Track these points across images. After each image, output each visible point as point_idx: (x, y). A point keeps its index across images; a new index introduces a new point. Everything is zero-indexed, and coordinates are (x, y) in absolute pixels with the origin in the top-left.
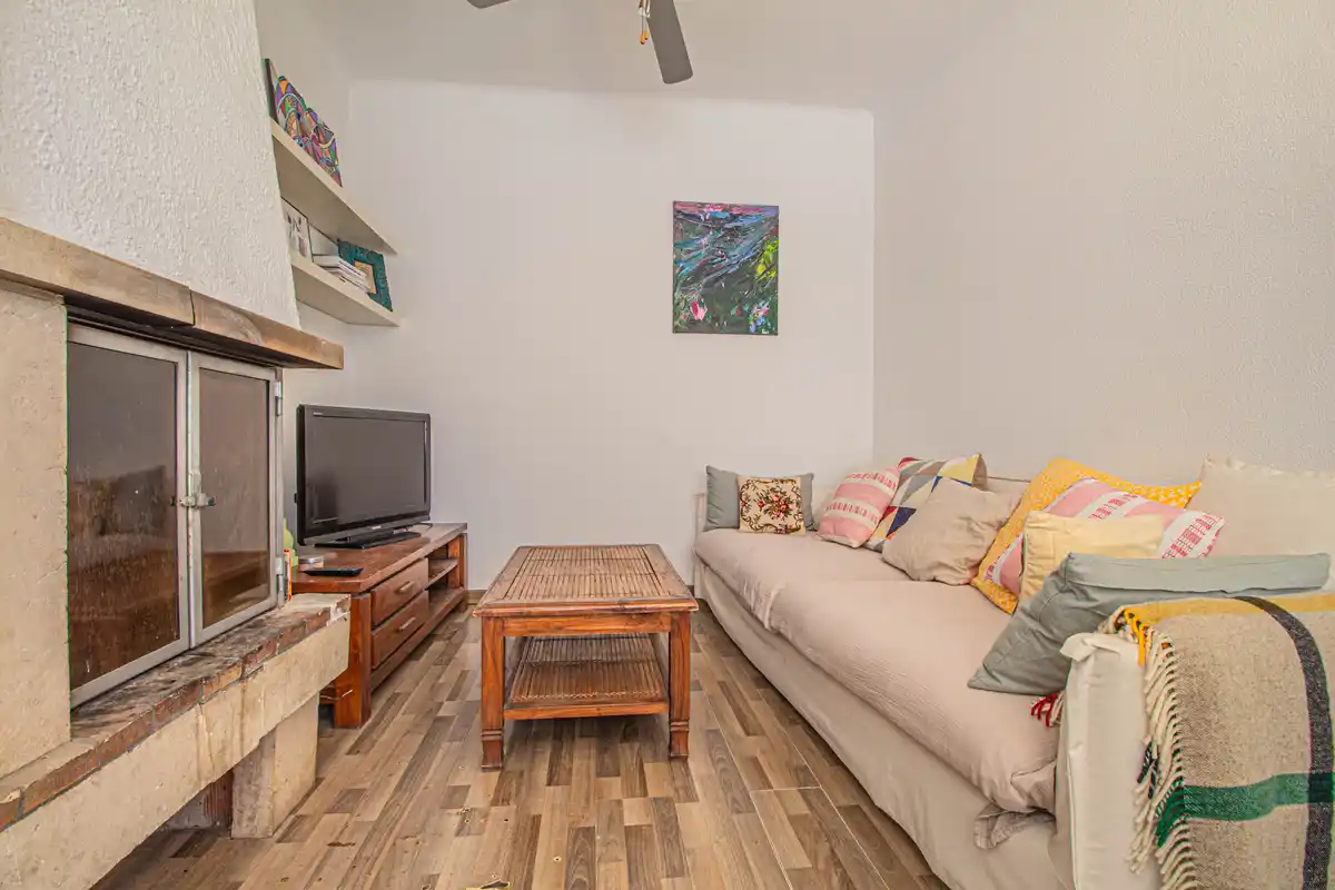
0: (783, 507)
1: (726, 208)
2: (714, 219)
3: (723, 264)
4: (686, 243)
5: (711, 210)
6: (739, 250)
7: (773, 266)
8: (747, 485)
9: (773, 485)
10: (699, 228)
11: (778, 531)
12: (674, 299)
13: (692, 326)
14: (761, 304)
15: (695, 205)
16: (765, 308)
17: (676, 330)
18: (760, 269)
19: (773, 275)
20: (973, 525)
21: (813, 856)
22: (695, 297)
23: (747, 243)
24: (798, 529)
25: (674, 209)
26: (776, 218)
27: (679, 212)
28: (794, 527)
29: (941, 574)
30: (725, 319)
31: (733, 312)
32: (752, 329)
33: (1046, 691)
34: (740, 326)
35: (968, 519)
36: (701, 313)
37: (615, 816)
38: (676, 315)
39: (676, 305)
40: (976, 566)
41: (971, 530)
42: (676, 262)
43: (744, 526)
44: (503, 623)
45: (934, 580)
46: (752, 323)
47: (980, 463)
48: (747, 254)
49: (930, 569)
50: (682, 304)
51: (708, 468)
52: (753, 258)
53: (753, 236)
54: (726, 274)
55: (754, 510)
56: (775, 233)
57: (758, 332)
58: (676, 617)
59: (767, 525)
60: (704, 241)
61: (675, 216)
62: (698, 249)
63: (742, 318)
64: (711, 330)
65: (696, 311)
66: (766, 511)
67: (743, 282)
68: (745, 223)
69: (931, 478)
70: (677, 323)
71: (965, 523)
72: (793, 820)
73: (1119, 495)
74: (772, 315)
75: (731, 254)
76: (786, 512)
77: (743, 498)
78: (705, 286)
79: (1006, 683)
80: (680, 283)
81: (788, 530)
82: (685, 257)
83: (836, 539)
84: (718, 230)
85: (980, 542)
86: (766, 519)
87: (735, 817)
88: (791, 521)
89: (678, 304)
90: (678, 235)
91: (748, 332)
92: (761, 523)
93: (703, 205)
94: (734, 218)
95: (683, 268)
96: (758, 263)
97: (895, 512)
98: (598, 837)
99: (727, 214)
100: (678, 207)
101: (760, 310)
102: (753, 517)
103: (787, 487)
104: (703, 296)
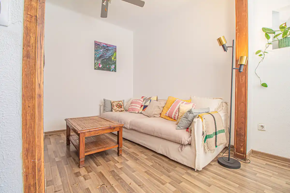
0: (120, 106)
1: (106, 44)
2: (103, 46)
3: (105, 56)
4: (97, 50)
5: (103, 44)
6: (109, 54)
7: (115, 58)
8: (113, 102)
9: (118, 102)
10: (100, 48)
11: (120, 111)
12: (95, 62)
13: (99, 69)
14: (113, 65)
15: (99, 42)
16: (114, 66)
17: (95, 69)
18: (113, 58)
19: (115, 60)
20: (160, 107)
21: (152, 163)
22: (99, 62)
23: (110, 52)
24: (123, 111)
25: (95, 42)
26: (116, 48)
27: (96, 43)
28: (123, 110)
29: (156, 116)
30: (106, 68)
31: (108, 66)
32: (111, 70)
33: (187, 128)
34: (109, 69)
35: (159, 106)
36: (101, 66)
37: (116, 167)
38: (95, 66)
39: (95, 64)
40: (161, 114)
41: (159, 108)
42: (95, 54)
43: (113, 111)
44: (85, 134)
45: (154, 117)
46: (111, 69)
47: (157, 97)
48: (110, 55)
49: (153, 115)
50: (97, 63)
51: (104, 99)
52: (112, 56)
53: (111, 51)
54: (106, 58)
55: (115, 108)
56: (116, 51)
57: (112, 71)
58: (120, 128)
59: (118, 110)
60: (101, 50)
61: (95, 44)
62: (100, 52)
63: (109, 68)
64: (103, 70)
65: (100, 65)
66: (117, 108)
67: (109, 60)
68: (110, 48)
69: (149, 100)
70: (95, 67)
71: (158, 107)
72: (146, 159)
73: (183, 101)
74: (115, 68)
75: (107, 54)
76: (121, 108)
77: (113, 105)
78: (102, 60)
79: (182, 128)
80: (96, 59)
81: (122, 111)
82: (97, 53)
83: (132, 112)
84: (104, 49)
85: (161, 110)
86: (118, 109)
87: (137, 161)
88: (122, 109)
89: (96, 63)
90: (96, 48)
91: (110, 71)
92: (117, 110)
93: (101, 43)
94: (108, 47)
95: (96, 56)
96: (112, 57)
97: (143, 106)
98: (116, 171)
99: (106, 46)
100: (96, 42)
101: (113, 67)
102: (115, 109)
103: (120, 103)
104: (101, 62)
